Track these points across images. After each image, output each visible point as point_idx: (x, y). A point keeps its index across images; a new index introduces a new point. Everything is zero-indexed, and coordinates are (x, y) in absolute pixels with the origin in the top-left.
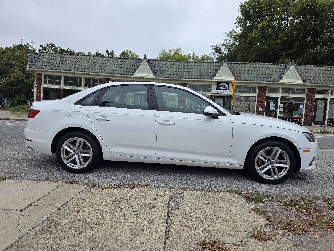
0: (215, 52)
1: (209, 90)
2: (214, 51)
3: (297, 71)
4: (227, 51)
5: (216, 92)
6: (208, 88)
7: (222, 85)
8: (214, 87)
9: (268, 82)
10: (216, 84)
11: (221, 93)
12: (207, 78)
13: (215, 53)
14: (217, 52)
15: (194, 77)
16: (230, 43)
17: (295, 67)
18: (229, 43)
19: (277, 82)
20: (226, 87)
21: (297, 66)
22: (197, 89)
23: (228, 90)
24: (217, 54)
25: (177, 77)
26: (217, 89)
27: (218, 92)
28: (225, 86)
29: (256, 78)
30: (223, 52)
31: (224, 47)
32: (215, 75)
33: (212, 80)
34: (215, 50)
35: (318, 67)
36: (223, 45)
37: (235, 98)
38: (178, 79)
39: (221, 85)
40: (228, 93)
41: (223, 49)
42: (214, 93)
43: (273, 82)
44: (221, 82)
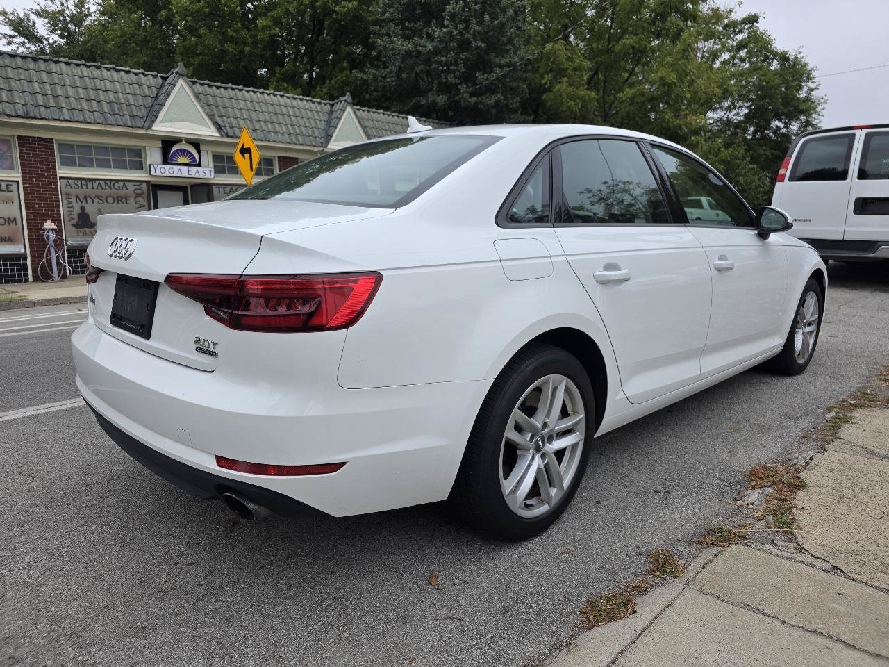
0: (12, 33)
1: (139, 166)
2: (8, 30)
3: (360, 123)
4: (62, 36)
5: (163, 171)
6: (136, 159)
7: (181, 150)
8: (153, 156)
9: (302, 147)
10: (160, 145)
11: (180, 175)
12: (130, 124)
13: (14, 37)
14: (21, 34)
15: (81, 118)
16: (67, 12)
17: (355, 113)
18: (62, 12)
19: (321, 149)
20: (194, 158)
21: (358, 110)
22: (92, 159)
23: (199, 165)
24: (24, 43)
25: (8, 112)
26: (165, 161)
27: (171, 172)
28: (188, 152)
29: (273, 134)
30: (47, 39)
31: (46, 21)
32: (157, 117)
33: (150, 132)
34: (10, 25)
35: (391, 117)
36: (38, 14)
37: (221, 189)
38: (13, 120)
39: (177, 151)
40: (201, 177)
41: (42, 27)
42: (158, 173)
43: (315, 146)
44: (177, 141)
